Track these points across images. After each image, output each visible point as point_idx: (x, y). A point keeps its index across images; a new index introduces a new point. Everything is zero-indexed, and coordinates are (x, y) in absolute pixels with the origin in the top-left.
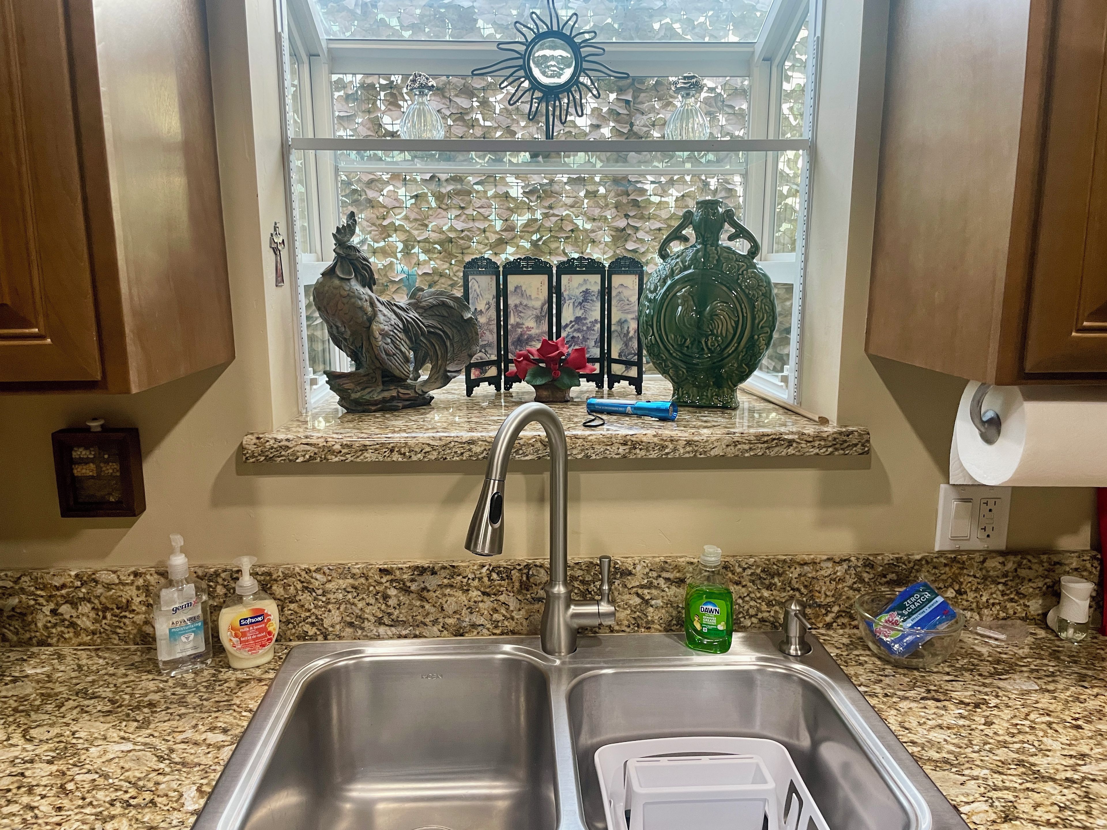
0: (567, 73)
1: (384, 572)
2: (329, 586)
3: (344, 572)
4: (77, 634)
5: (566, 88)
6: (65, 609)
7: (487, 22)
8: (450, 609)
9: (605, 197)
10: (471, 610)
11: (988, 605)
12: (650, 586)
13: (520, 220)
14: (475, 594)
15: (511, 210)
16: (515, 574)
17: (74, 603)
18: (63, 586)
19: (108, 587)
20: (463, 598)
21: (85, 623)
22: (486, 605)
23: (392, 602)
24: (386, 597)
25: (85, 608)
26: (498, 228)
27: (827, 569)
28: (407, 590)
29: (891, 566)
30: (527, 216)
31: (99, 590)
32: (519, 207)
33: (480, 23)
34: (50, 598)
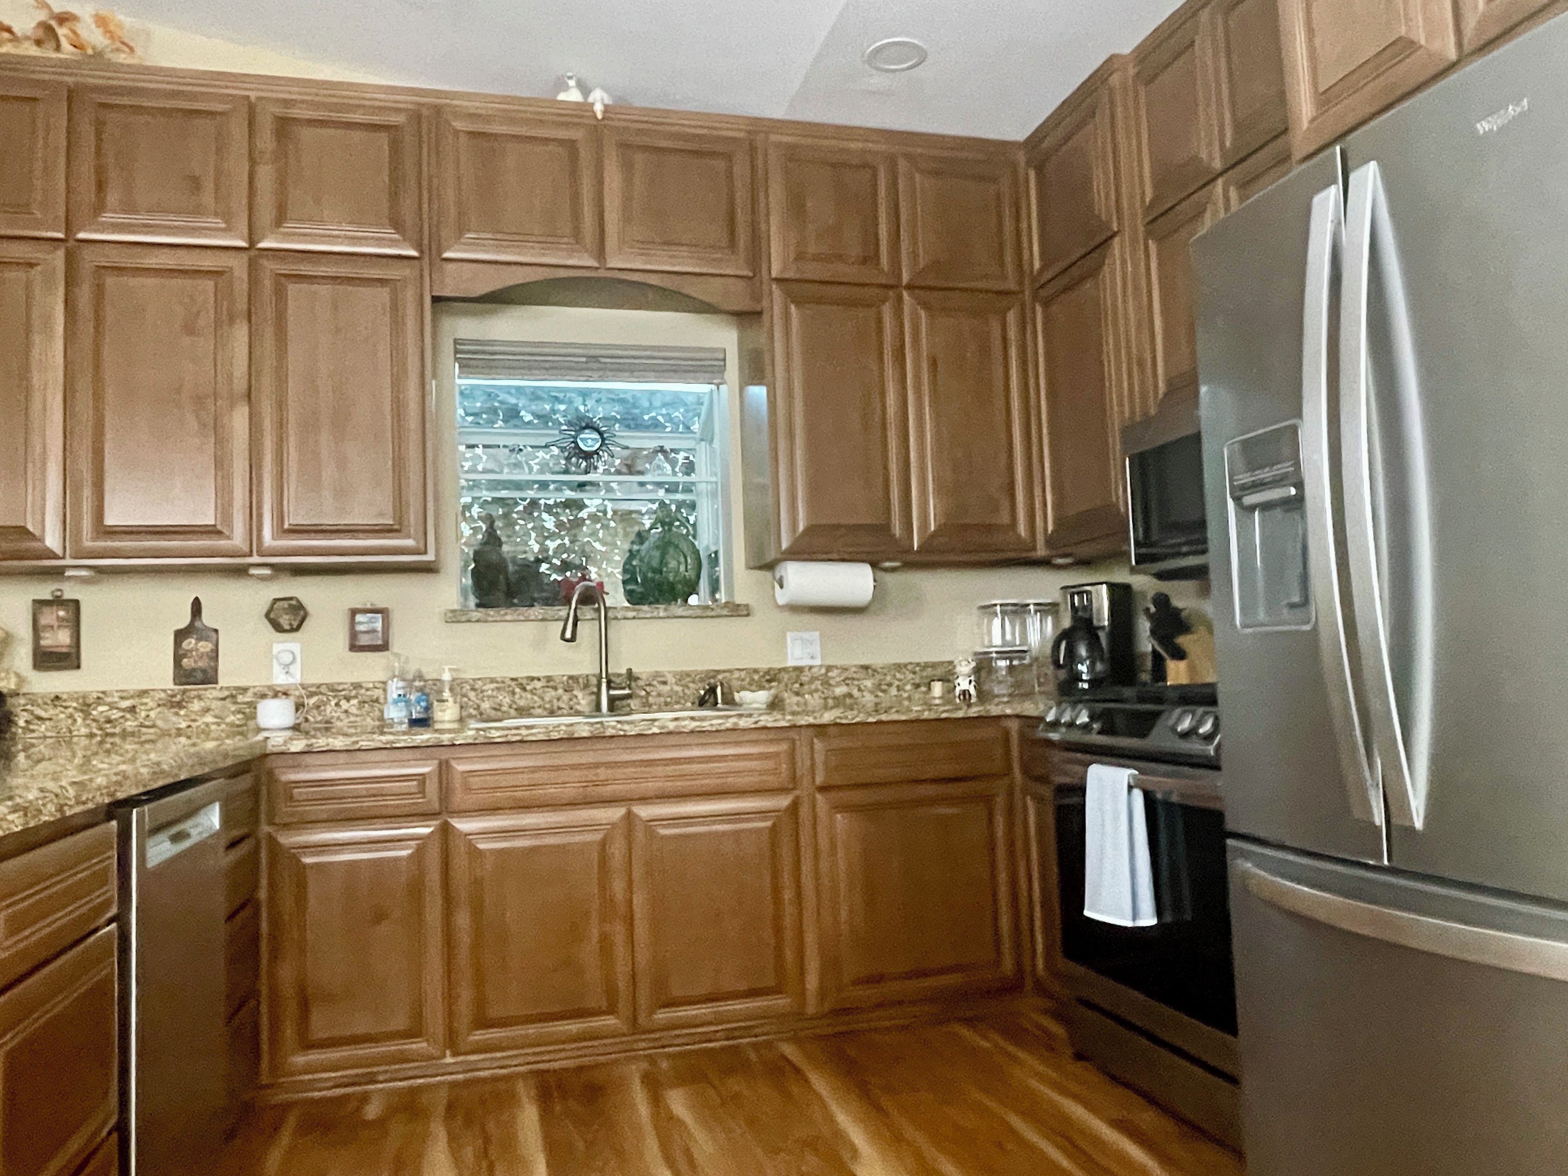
0: (598, 445)
1: (513, 679)
2: (485, 688)
3: (493, 680)
4: (348, 717)
5: (596, 452)
6: (343, 703)
7: (527, 412)
8: (547, 699)
9: (615, 528)
10: (558, 699)
11: (816, 690)
12: (650, 685)
13: (552, 545)
14: (560, 691)
15: (547, 538)
16: (581, 680)
17: (348, 699)
18: (344, 690)
19: (367, 690)
20: (553, 693)
21: (354, 710)
22: (566, 697)
23: (517, 696)
24: (514, 693)
25: (354, 702)
26: (536, 550)
27: (736, 675)
28: (524, 689)
29: (767, 672)
30: (559, 542)
31: (363, 691)
32: (552, 536)
33: (523, 413)
34: (334, 697)
